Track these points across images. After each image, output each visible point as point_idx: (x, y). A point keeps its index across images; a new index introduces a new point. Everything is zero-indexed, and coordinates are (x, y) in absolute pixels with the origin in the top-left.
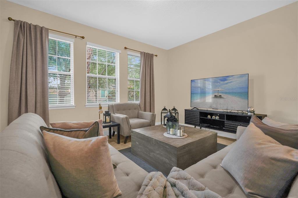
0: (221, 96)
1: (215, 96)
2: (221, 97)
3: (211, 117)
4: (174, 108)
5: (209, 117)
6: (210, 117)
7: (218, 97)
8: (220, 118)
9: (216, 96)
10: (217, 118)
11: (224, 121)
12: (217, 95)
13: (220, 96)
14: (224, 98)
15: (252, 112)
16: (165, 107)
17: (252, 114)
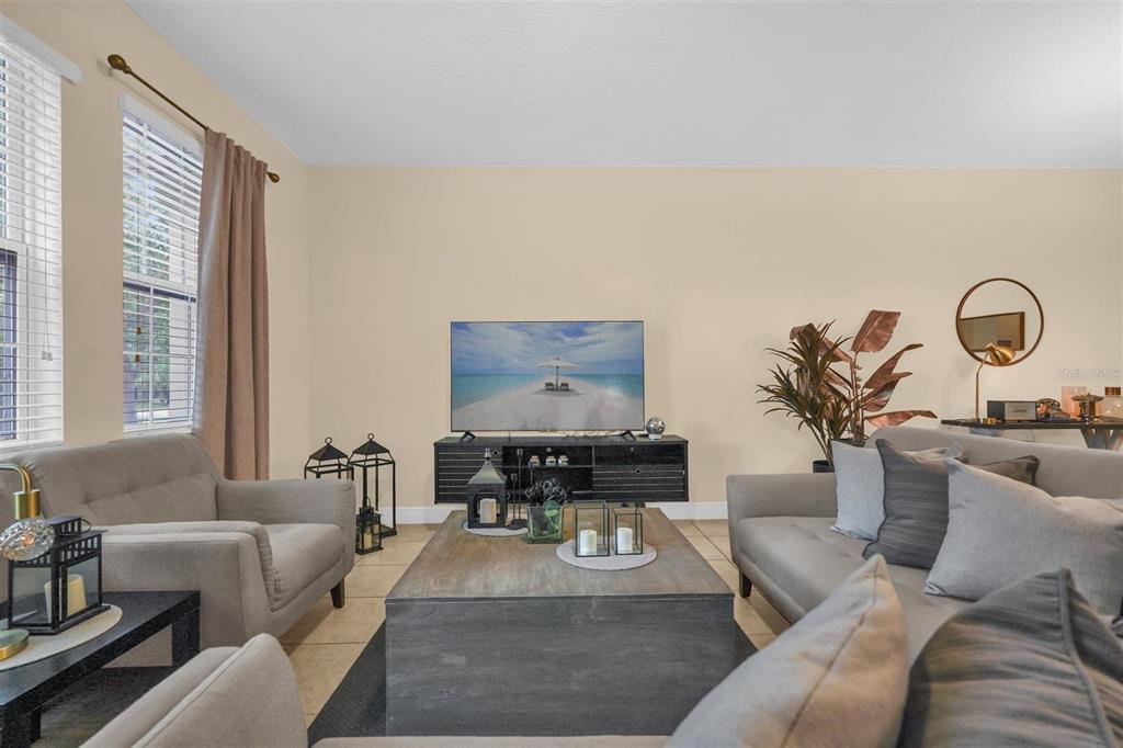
0: (567, 385)
1: (548, 385)
2: (567, 390)
3: (543, 462)
4: (371, 441)
5: (534, 461)
6: (538, 461)
7: (557, 390)
8: (569, 462)
9: (550, 384)
10: (563, 461)
11: (591, 469)
12: (554, 382)
13: (563, 385)
14: (576, 394)
15: (659, 431)
16: (329, 441)
17: (659, 437)
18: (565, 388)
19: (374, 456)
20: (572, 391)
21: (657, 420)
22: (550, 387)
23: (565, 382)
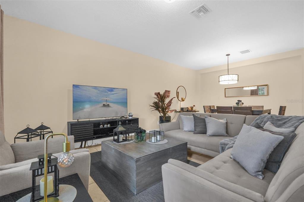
0: (109, 105)
2: (109, 106)
5: (101, 126)
10: (109, 126)
12: (105, 104)
13: (108, 105)
14: (112, 107)
15: (132, 116)
16: (28, 126)
17: (131, 117)
18: (108, 106)
19: (40, 131)
20: (110, 106)
21: (131, 113)
22: (104, 105)
23: (108, 104)
